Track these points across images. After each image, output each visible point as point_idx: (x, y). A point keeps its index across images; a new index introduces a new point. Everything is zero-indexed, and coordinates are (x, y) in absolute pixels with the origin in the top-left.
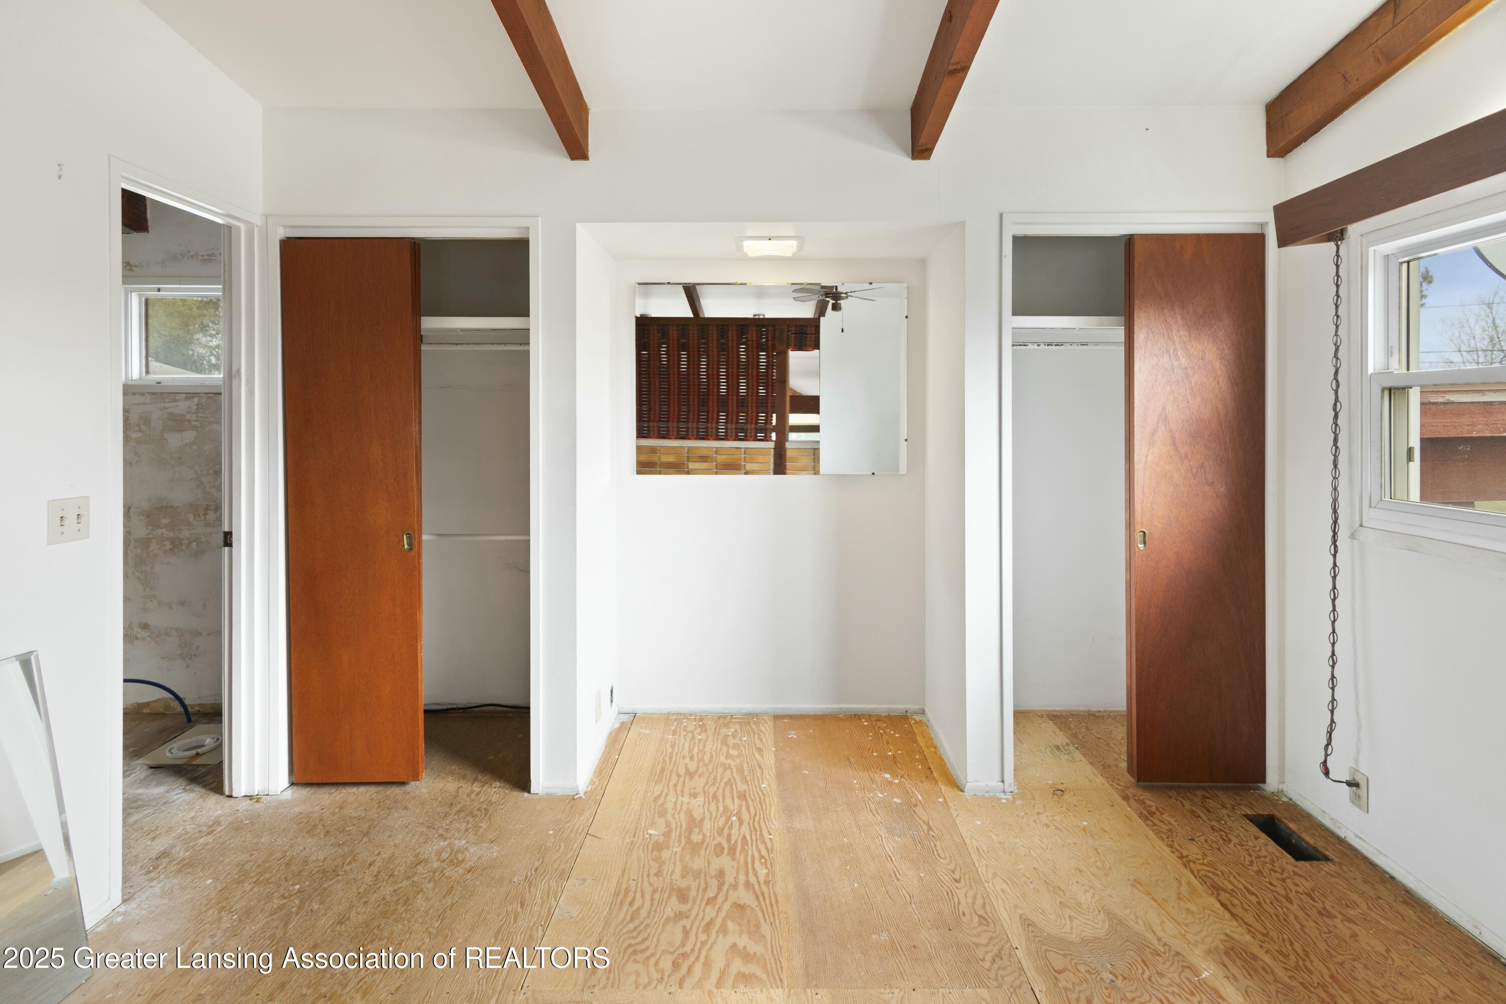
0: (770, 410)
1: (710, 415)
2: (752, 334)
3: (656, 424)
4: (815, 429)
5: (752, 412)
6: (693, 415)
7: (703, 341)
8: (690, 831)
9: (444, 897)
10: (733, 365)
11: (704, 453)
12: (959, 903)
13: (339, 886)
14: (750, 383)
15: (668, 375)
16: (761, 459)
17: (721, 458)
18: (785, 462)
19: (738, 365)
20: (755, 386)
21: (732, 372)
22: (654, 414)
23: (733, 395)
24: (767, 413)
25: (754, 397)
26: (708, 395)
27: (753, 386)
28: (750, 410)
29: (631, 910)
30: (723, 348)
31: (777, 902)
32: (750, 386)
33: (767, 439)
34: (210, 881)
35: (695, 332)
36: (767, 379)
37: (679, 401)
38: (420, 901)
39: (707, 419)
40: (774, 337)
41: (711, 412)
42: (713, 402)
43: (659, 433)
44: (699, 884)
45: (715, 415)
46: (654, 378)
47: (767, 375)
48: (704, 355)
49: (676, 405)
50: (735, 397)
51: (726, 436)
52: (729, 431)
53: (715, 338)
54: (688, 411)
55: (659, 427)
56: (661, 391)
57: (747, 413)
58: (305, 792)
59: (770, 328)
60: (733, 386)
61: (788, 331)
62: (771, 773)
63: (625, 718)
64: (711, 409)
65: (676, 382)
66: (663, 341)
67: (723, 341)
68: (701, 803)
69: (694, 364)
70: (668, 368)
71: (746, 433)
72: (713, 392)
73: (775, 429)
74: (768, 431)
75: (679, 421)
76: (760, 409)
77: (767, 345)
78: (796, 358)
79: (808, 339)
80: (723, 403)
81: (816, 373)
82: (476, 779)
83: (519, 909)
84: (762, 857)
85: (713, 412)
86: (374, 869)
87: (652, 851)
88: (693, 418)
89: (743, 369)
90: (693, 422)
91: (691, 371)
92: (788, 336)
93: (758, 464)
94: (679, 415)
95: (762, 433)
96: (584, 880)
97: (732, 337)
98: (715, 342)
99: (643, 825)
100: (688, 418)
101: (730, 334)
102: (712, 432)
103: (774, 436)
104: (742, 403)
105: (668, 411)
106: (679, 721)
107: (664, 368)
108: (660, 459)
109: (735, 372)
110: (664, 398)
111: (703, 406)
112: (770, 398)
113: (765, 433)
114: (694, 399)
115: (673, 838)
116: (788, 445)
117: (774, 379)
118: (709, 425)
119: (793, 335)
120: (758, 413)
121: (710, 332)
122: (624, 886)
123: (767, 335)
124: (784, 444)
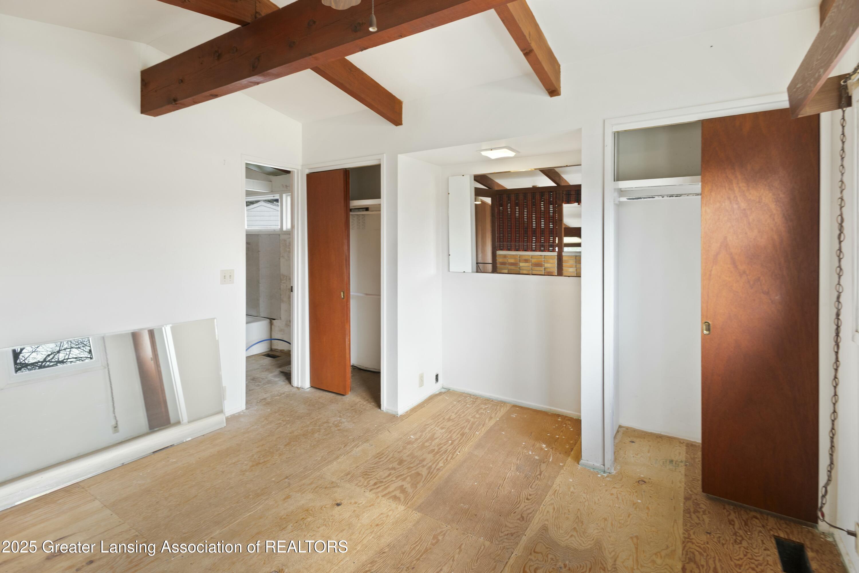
0: (555, 235)
1: (529, 238)
2: (546, 196)
3: (506, 243)
4: (579, 245)
5: (547, 237)
6: (522, 238)
7: (525, 201)
8: (427, 441)
9: (324, 436)
10: (538, 213)
11: (526, 258)
12: (518, 508)
13: (299, 422)
14: (546, 222)
15: (511, 218)
16: (551, 261)
17: (534, 261)
18: (562, 263)
19: (540, 212)
20: (548, 223)
21: (538, 216)
22: (505, 238)
23: (538, 228)
24: (553, 237)
25: (548, 229)
26: (528, 228)
27: (547, 223)
28: (546, 235)
29: (378, 461)
30: (534, 204)
31: (435, 477)
32: (546, 223)
33: (554, 251)
34: (269, 410)
35: (522, 197)
36: (553, 219)
37: (515, 232)
38: (316, 435)
39: (527, 240)
40: (556, 197)
41: (529, 237)
42: (530, 232)
43: (507, 248)
44: (411, 461)
45: (531, 238)
46: (505, 220)
47: (553, 217)
48: (525, 208)
49: (514, 234)
50: (539, 229)
51: (536, 249)
52: (537, 246)
53: (530, 199)
54: (519, 237)
55: (507, 245)
56: (508, 227)
57: (545, 237)
58: (313, 390)
59: (554, 193)
60: (538, 223)
61: (563, 194)
62: (486, 429)
63: (443, 390)
64: (529, 235)
65: (514, 222)
66: (509, 202)
67: (533, 201)
68: (442, 432)
69: (521, 213)
70: (511, 215)
71: (544, 248)
72: (530, 227)
73: (558, 245)
74: (554, 246)
75: (515, 242)
76: (551, 235)
77: (553, 201)
78: (567, 208)
79: (572, 197)
80: (534, 232)
81: (579, 215)
82: (367, 400)
83: (343, 447)
84: (447, 460)
85: (530, 237)
86: (313, 420)
87: (405, 443)
88: (522, 240)
89: (542, 214)
90: (521, 242)
91: (520, 216)
92: (563, 196)
93: (550, 264)
94: (516, 238)
95: (550, 247)
96: (372, 445)
97: (538, 199)
98: (530, 201)
99: (411, 433)
100: (519, 240)
101: (537, 197)
102: (530, 247)
103: (557, 249)
104: (542, 232)
105: (511, 237)
106: (466, 397)
107: (509, 215)
108: (508, 261)
109: (539, 216)
110: (509, 230)
111: (526, 234)
112: (555, 229)
113: (553, 248)
114: (522, 230)
115: (418, 441)
116: (563, 254)
117: (556, 219)
118: (528, 244)
119: (565, 196)
120: (549, 237)
121: (528, 196)
122: (383, 452)
123: (553, 196)
124: (562, 253)
